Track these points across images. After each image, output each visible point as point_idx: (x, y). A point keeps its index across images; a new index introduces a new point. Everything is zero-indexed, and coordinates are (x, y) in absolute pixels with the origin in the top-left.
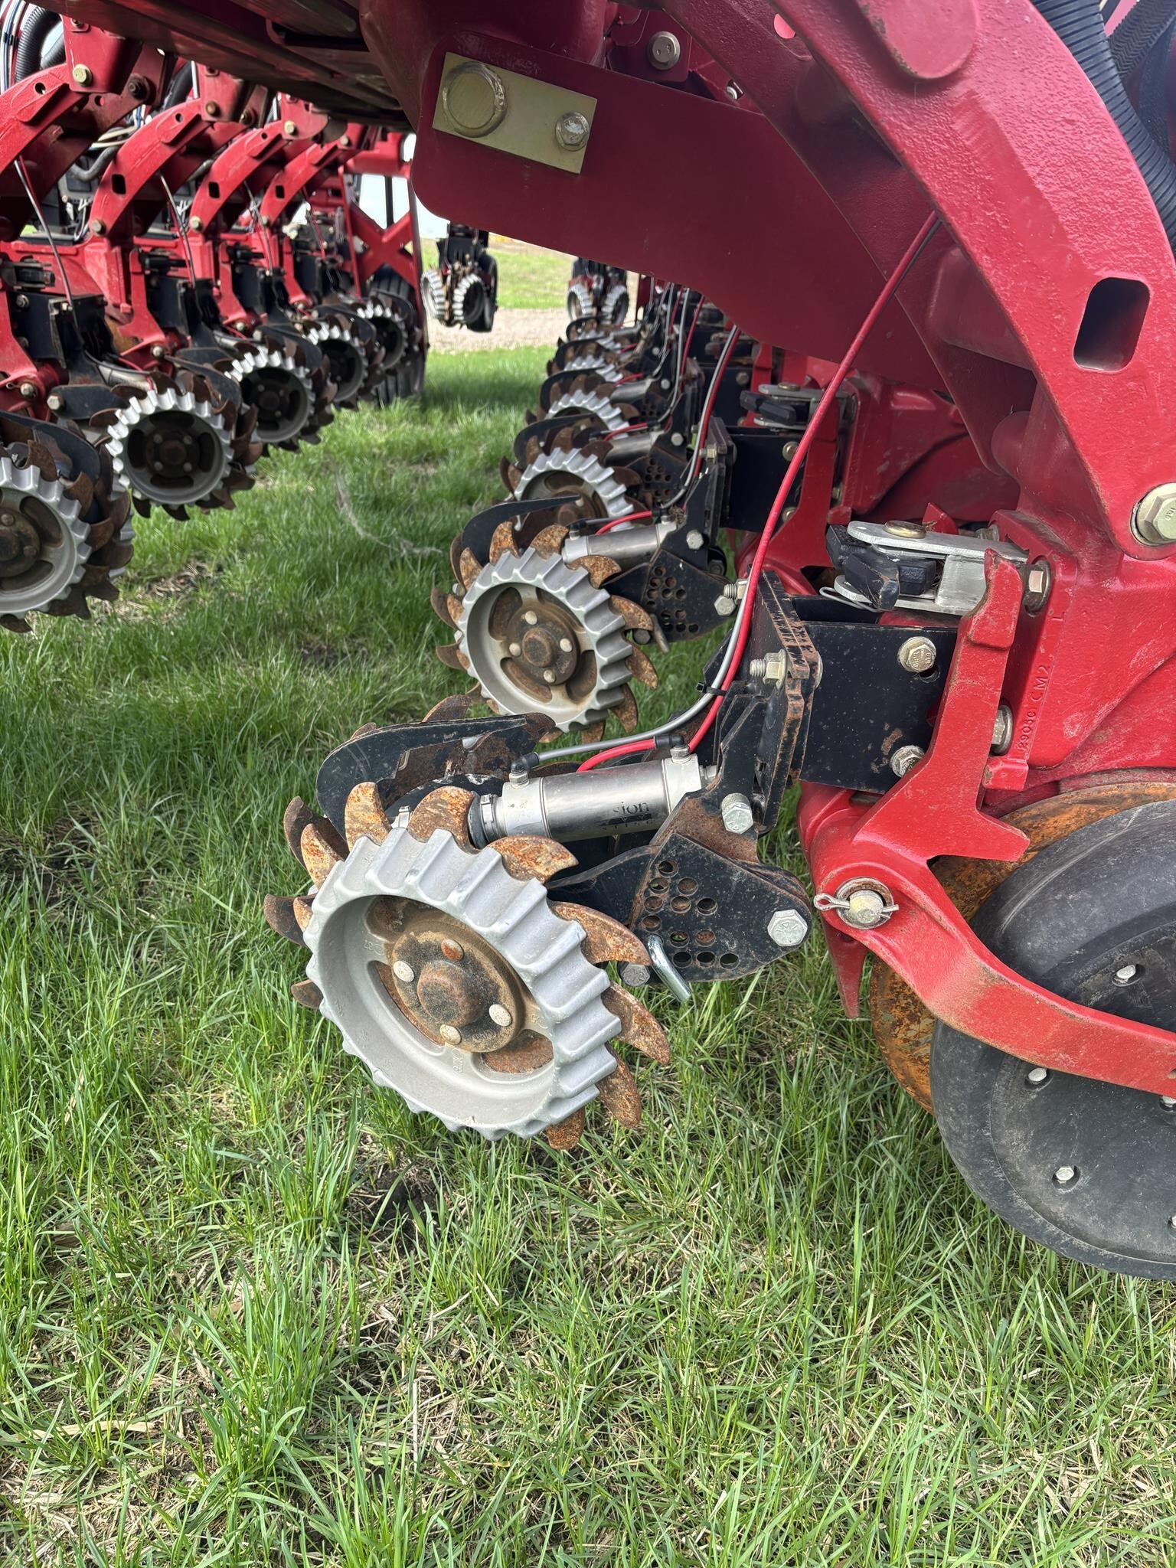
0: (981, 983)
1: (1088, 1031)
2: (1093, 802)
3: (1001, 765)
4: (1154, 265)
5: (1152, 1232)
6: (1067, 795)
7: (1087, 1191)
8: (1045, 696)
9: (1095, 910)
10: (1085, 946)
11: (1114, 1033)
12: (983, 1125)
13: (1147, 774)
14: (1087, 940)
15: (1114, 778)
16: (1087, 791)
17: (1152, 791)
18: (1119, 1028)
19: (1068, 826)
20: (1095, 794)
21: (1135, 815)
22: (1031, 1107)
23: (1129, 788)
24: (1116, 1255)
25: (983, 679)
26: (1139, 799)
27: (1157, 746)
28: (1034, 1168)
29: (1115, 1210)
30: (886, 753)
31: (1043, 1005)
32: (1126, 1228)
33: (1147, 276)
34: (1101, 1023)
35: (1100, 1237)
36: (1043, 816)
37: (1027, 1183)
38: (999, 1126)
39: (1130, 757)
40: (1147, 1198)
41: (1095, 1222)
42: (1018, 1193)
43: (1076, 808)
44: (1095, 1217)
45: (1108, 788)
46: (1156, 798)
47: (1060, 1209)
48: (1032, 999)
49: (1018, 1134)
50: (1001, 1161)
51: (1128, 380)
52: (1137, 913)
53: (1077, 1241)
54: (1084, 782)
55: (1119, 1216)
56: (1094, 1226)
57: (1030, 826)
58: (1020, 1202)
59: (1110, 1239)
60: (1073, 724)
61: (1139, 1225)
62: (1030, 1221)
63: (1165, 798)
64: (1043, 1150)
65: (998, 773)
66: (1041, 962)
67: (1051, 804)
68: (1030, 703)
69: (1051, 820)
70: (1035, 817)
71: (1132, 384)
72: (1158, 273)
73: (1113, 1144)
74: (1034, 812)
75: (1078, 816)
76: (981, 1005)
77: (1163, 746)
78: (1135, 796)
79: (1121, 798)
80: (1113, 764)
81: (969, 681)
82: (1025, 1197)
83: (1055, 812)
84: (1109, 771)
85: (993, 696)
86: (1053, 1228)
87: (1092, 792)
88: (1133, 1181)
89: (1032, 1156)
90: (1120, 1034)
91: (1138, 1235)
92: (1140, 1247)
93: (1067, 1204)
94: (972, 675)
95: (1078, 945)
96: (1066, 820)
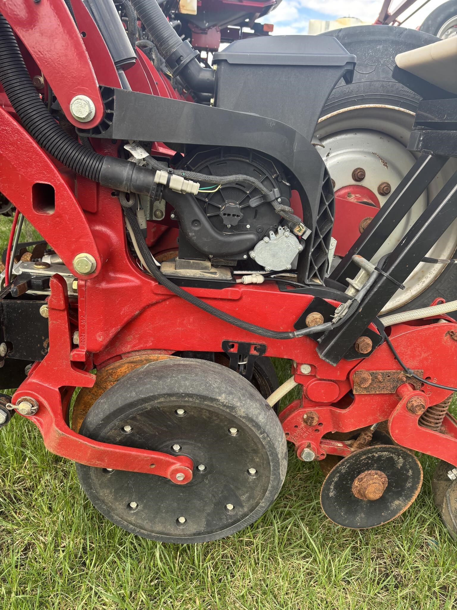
0: (57, 436)
1: (105, 452)
2: (132, 362)
3: (75, 352)
4: (53, 179)
5: (170, 525)
6: (125, 360)
7: (142, 511)
8: (86, 326)
9: (106, 406)
10: (103, 420)
11: (116, 453)
12: (91, 488)
13: (152, 351)
14: (103, 418)
15: (140, 353)
16: (129, 359)
17: (152, 358)
18: (117, 450)
19: (126, 372)
20: (132, 360)
21: (145, 367)
22: (110, 480)
23: (144, 357)
24: (158, 535)
25: (60, 321)
26: (148, 361)
27: (150, 341)
28: (118, 503)
29: (155, 517)
30: (46, 347)
31: (81, 444)
32: (160, 524)
33: (51, 182)
34: (108, 449)
35: (150, 529)
36: (115, 368)
37: (116, 509)
38: (97, 488)
39: (142, 346)
40: (167, 512)
41: (147, 523)
42: (114, 514)
43: (126, 365)
44: (147, 521)
45: (136, 357)
46: (154, 360)
47: (133, 519)
48: (77, 441)
49: (107, 491)
50: (103, 502)
51: (56, 218)
52: (117, 407)
53: (142, 531)
54: (130, 355)
55: (157, 520)
56: (147, 524)
57: (112, 372)
58: (116, 517)
59: (155, 529)
60: (99, 336)
61: (165, 523)
62: (122, 524)
63: (157, 360)
64: (120, 497)
65: (74, 355)
66: (91, 426)
67: (117, 364)
68: (81, 329)
69: (119, 370)
70: (112, 369)
71: (58, 219)
72: (55, 181)
73: (149, 493)
74: (112, 367)
75: (128, 368)
76: (59, 444)
77: (152, 342)
78: (146, 360)
79: (141, 361)
80: (136, 348)
81: (54, 322)
82: (117, 515)
83: (119, 367)
84: (135, 351)
85: (65, 327)
86: (131, 526)
87: (130, 359)
88: (160, 506)
89: (116, 499)
90: (119, 453)
91: (165, 527)
92: (166, 531)
93: (135, 517)
94: (55, 320)
95: (101, 420)
96: (124, 369)
